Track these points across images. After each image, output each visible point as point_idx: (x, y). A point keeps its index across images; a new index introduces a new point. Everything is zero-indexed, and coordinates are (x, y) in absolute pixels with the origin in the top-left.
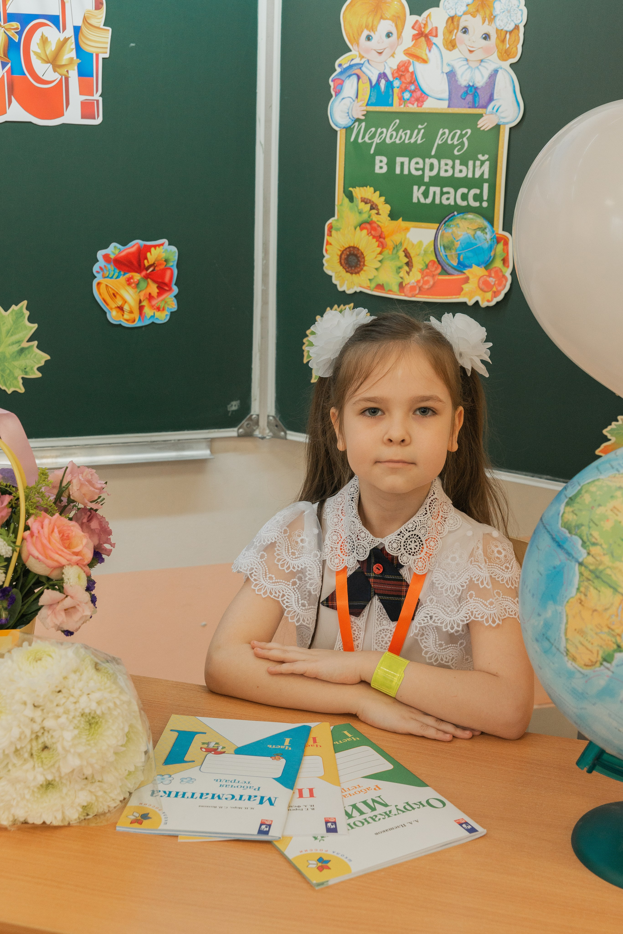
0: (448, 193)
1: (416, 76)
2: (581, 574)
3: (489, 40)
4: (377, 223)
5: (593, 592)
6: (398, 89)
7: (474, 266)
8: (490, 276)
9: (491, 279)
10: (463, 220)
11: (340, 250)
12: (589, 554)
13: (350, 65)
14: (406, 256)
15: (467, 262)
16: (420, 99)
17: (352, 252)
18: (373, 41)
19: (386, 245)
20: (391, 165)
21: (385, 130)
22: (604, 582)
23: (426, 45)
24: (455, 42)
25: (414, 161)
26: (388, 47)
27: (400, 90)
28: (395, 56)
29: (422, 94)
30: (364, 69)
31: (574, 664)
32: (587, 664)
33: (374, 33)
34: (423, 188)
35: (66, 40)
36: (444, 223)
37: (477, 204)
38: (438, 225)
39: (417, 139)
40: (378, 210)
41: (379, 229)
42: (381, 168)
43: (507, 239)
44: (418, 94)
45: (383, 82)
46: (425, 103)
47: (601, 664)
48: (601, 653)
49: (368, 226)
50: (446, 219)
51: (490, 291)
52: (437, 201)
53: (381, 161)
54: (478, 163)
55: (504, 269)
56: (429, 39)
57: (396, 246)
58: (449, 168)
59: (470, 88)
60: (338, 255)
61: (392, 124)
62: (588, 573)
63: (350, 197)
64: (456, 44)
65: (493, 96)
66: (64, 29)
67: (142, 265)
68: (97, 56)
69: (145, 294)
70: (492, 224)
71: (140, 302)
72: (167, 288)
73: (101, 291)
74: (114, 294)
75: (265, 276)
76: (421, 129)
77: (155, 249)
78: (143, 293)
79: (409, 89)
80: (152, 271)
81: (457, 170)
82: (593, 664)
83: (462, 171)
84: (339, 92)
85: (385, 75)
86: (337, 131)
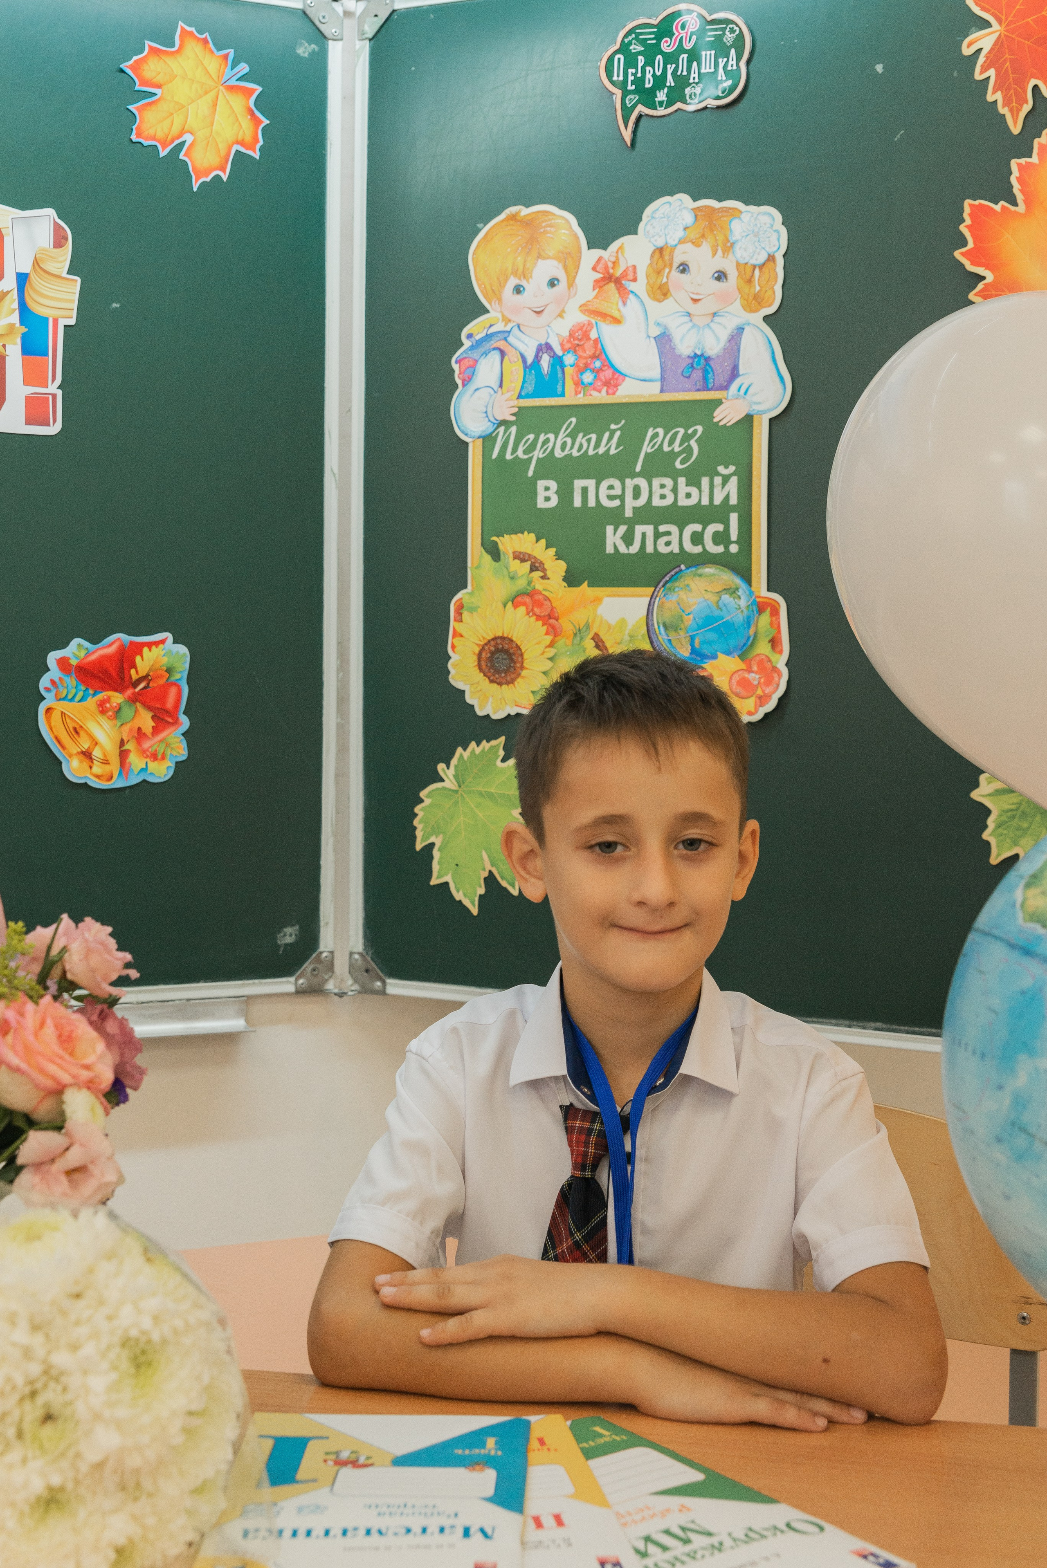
0: (668, 533)
1: (602, 344)
3: (725, 280)
4: (544, 592)
6: (573, 368)
7: (720, 655)
8: (748, 671)
9: (753, 675)
10: (697, 578)
11: (478, 645)
13: (487, 335)
15: (707, 650)
16: (612, 382)
17: (500, 646)
18: (526, 293)
19: (561, 630)
20: (565, 493)
21: (551, 436)
23: (617, 295)
24: (668, 287)
25: (604, 484)
26: (552, 302)
27: (576, 369)
28: (564, 315)
29: (614, 374)
30: (511, 339)
33: (528, 281)
34: (623, 529)
36: (664, 586)
37: (720, 549)
38: (653, 589)
39: (609, 449)
40: (544, 570)
41: (548, 603)
42: (547, 499)
43: (775, 604)
44: (608, 373)
45: (545, 360)
46: (619, 387)
49: (527, 600)
50: (667, 578)
51: (751, 696)
52: (650, 549)
54: (718, 480)
55: (775, 657)
56: (621, 285)
57: (579, 630)
58: (667, 491)
59: (696, 360)
60: (474, 653)
61: (565, 426)
63: (495, 553)
64: (669, 291)
65: (738, 370)
67: (127, 678)
68: (56, 321)
69: (131, 730)
70: (749, 581)
71: (122, 743)
72: (170, 720)
73: (53, 724)
74: (75, 729)
75: (343, 700)
76: (614, 431)
77: (150, 650)
78: (126, 728)
79: (592, 366)
80: (145, 688)
81: (682, 495)
83: (689, 496)
84: (470, 379)
85: (548, 347)
86: (467, 444)
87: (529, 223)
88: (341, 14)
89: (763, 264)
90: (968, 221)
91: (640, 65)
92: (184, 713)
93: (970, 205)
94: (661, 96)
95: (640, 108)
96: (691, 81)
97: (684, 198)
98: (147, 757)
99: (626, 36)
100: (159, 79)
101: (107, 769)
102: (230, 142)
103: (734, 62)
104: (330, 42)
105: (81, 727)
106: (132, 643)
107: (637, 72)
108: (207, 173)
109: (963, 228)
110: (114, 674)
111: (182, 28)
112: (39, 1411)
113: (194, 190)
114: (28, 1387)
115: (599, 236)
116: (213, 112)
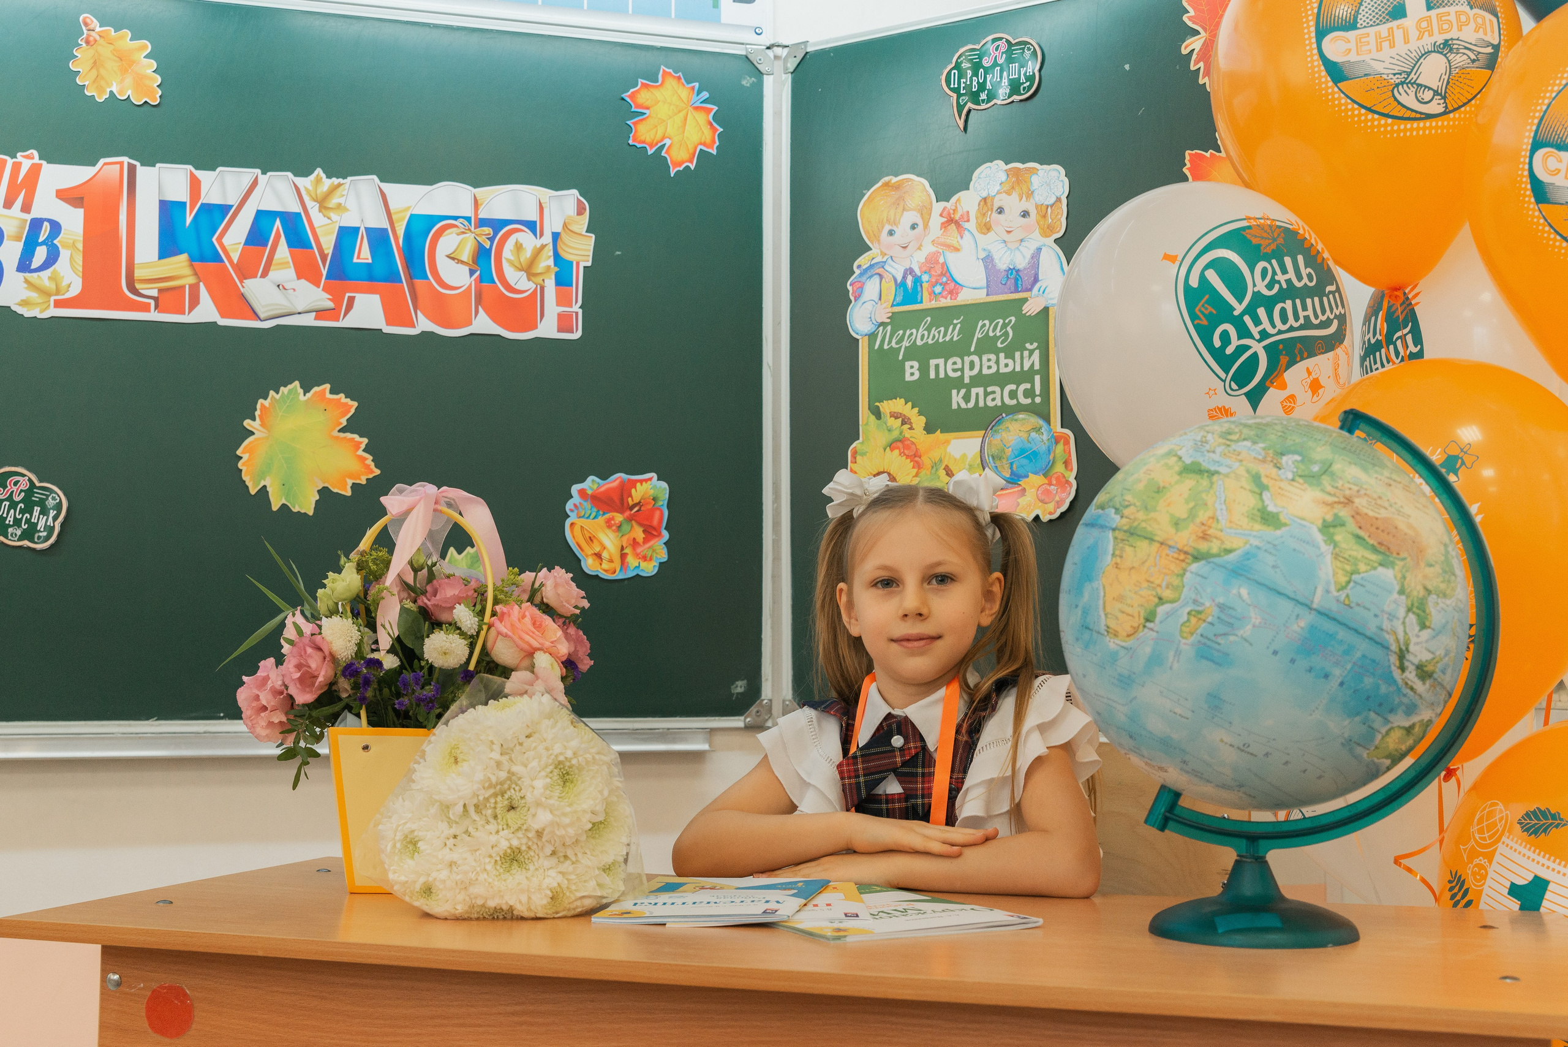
0: (994, 392)
1: (947, 266)
2: (1115, 538)
3: (1028, 217)
4: (911, 439)
5: (1128, 549)
8: (1050, 484)
9: (1052, 487)
10: (1014, 422)
12: (1122, 517)
13: (871, 265)
15: (1021, 471)
18: (896, 235)
19: (923, 465)
21: (914, 331)
22: (1138, 536)
24: (990, 224)
25: (950, 361)
26: (913, 240)
28: (922, 248)
30: (887, 267)
31: (1116, 642)
32: (1129, 633)
33: (897, 227)
34: (963, 391)
35: (543, 247)
36: (991, 429)
37: (1029, 401)
38: (984, 432)
39: (953, 336)
40: (911, 423)
41: (913, 446)
42: (912, 374)
43: (1066, 437)
45: (910, 279)
46: (959, 295)
47: (1145, 626)
48: (1142, 614)
49: (900, 445)
50: (993, 423)
51: (1052, 502)
52: (981, 404)
53: (912, 367)
54: (1026, 353)
55: (1067, 474)
57: (935, 464)
58: (992, 363)
59: (1010, 272)
61: (923, 323)
62: (1123, 533)
63: (877, 414)
64: (990, 226)
66: (542, 235)
67: (625, 504)
68: (578, 264)
69: (628, 540)
70: (1049, 422)
71: (622, 548)
72: (655, 534)
73: (575, 533)
74: (590, 538)
75: (777, 524)
76: (957, 324)
77: (642, 485)
78: (625, 538)
79: (940, 281)
80: (638, 511)
81: (1002, 365)
82: (1135, 630)
83: (1007, 365)
84: (860, 296)
85: (910, 271)
86: (858, 340)
87: (897, 187)
88: (772, 57)
89: (1054, 204)
90: (1188, 165)
91: (969, 76)
92: (665, 529)
93: (1189, 154)
94: (983, 96)
95: (970, 105)
96: (1003, 84)
97: (1000, 163)
98: (640, 558)
99: (959, 58)
100: (648, 103)
101: (612, 565)
102: (696, 144)
103: (1031, 70)
104: (765, 76)
105: (594, 536)
106: (630, 480)
107: (967, 81)
108: (680, 165)
109: (1185, 170)
110: (616, 499)
111: (664, 70)
112: (506, 802)
113: (672, 176)
114: (498, 787)
115: (944, 193)
116: (685, 124)
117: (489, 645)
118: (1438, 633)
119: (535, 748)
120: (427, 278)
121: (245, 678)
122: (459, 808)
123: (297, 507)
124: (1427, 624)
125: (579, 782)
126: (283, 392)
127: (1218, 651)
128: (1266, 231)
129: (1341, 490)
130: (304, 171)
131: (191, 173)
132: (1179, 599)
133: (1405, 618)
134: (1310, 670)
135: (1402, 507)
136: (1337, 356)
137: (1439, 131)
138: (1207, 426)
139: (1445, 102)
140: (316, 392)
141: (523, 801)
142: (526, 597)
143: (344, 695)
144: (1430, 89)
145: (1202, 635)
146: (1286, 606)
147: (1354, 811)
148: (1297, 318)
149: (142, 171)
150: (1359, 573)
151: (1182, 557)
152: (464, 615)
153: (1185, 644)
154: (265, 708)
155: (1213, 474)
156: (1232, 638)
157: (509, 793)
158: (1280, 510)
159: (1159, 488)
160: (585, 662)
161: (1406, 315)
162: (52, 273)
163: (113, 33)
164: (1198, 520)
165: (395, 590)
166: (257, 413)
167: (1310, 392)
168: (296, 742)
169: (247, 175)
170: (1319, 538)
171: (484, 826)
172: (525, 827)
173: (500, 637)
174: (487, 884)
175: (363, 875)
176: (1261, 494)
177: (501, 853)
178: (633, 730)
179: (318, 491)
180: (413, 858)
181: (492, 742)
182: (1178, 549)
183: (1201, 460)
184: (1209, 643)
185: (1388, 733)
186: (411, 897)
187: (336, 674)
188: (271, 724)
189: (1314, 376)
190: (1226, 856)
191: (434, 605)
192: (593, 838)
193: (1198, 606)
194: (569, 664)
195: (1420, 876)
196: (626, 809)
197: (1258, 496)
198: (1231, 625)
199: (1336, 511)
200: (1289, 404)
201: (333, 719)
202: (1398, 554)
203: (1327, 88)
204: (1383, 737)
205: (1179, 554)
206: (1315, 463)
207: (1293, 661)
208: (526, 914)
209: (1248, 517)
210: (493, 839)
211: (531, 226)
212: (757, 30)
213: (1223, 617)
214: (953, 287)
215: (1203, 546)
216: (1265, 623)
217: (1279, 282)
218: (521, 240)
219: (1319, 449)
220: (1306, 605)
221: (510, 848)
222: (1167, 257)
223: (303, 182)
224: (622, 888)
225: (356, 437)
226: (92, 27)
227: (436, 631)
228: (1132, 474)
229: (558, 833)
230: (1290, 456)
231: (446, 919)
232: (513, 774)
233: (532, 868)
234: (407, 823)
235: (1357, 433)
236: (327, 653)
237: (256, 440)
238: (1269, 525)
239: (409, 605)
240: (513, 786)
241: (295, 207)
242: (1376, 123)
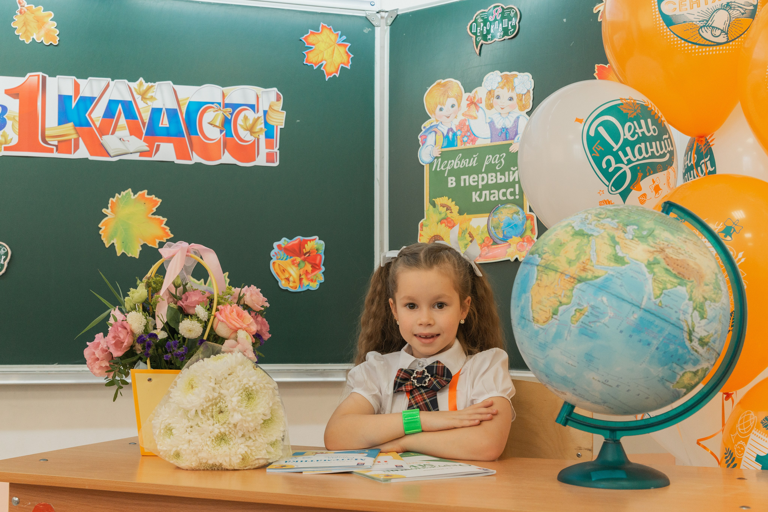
0: (494, 193)
1: (470, 127)
2: (538, 270)
3: (512, 100)
4: (451, 218)
5: (544, 276)
7: (513, 237)
8: (524, 242)
9: (525, 243)
10: (505, 209)
11: (429, 239)
12: (542, 259)
13: (430, 126)
14: (470, 237)
15: (508, 235)
18: (443, 111)
21: (453, 161)
22: (550, 269)
24: (493, 104)
25: (472, 177)
26: (452, 113)
28: (457, 117)
30: (439, 127)
31: (538, 325)
32: (545, 321)
33: (444, 106)
34: (478, 193)
35: (259, 118)
36: (493, 212)
37: (512, 198)
38: (489, 214)
40: (451, 210)
41: (452, 221)
42: (452, 184)
43: (532, 217)
45: (451, 134)
47: (552, 317)
48: (551, 311)
49: (446, 221)
50: (494, 210)
51: (524, 251)
52: (488, 199)
54: (511, 173)
55: (532, 236)
56: (476, 105)
57: (464, 231)
58: (493, 178)
59: (503, 130)
61: (458, 157)
62: (541, 268)
63: (434, 205)
64: (493, 106)
65: (517, 132)
66: (258, 112)
67: (302, 252)
68: (277, 127)
69: (303, 271)
70: (523, 209)
71: (300, 275)
72: (317, 268)
73: (275, 268)
74: (283, 270)
76: (475, 157)
77: (310, 242)
78: (302, 270)
79: (467, 135)
80: (308, 256)
81: (498, 179)
82: (548, 319)
83: (501, 179)
84: (425, 143)
85: (451, 129)
86: (424, 166)
87: (444, 85)
88: (380, 17)
89: (526, 93)
90: (597, 71)
91: (482, 26)
92: (323, 265)
93: (597, 66)
94: (489, 37)
95: (482, 41)
96: (499, 30)
97: (498, 72)
98: (309, 280)
99: (476, 16)
100: (314, 42)
101: (295, 284)
102: (339, 63)
103: (514, 23)
104: (376, 28)
105: (286, 269)
106: (304, 240)
107: (480, 29)
108: (331, 74)
109: (595, 75)
110: (297, 251)
111: (322, 25)
112: (218, 409)
113: (327, 80)
114: (214, 401)
115: (468, 89)
116: (333, 53)
117: (214, 326)
118: (711, 321)
119: (233, 381)
120: (198, 135)
121: (88, 343)
122: (193, 412)
123: (130, 254)
124: (705, 316)
125: (257, 399)
126: (123, 195)
127: (591, 330)
128: (631, 106)
129: (658, 244)
130: (133, 79)
131: (75, 80)
132: (570, 302)
133: (692, 313)
134: (640, 341)
135: (692, 253)
136: (669, 173)
137: (724, 52)
138: (589, 210)
139: (727, 36)
140: (140, 195)
141: (227, 409)
142: (236, 301)
143: (139, 352)
144: (719, 29)
145: (582, 322)
146: (627, 307)
147: (667, 416)
148: (647, 152)
149: (49, 80)
150: (667, 289)
151: (572, 280)
152: (201, 311)
153: (573, 327)
154: (98, 359)
155: (590, 236)
156: (598, 324)
157: (219, 404)
158: (625, 255)
159: (561, 243)
160: (266, 335)
161: (707, 150)
162: (3, 133)
163: (34, 8)
164: (581, 261)
165: (166, 298)
166: (109, 205)
167: (654, 192)
168: (114, 377)
169: (103, 81)
170: (645, 270)
171: (206, 421)
172: (227, 422)
173: (220, 322)
174: (208, 452)
175: (146, 446)
176: (615, 247)
177: (215, 436)
178: (306, 370)
179: (141, 246)
180: (170, 438)
181: (211, 378)
182: (570, 276)
183: (584, 228)
184: (586, 326)
185: (683, 375)
186: (169, 458)
187: (134, 341)
188: (101, 367)
189: (656, 183)
190: (599, 440)
191: (186, 305)
192: (265, 428)
193: (580, 306)
194: (257, 336)
195: (710, 451)
196: (281, 412)
197: (613, 248)
198: (597, 317)
199: (655, 256)
200: (643, 199)
201: (133, 365)
202: (689, 279)
203: (664, 29)
204: (681, 377)
205: (571, 279)
206: (645, 230)
207: (631, 336)
208: (229, 468)
209: (607, 259)
210: (211, 428)
211: (252, 107)
212: (372, 3)
213: (593, 312)
214: (474, 138)
215: (583, 275)
216: (616, 316)
217: (638, 133)
218: (247, 115)
219: (647, 223)
220: (638, 307)
221: (220, 433)
222: (578, 120)
223: (133, 85)
224: (281, 454)
225: (161, 218)
226: (23, 4)
227: (185, 319)
228: (549, 236)
229: (245, 425)
230: (631, 226)
231: (187, 470)
232: (222, 394)
233: (231, 443)
234: (166, 420)
235: (671, 213)
236: (129, 330)
237: (109, 219)
238: (618, 263)
239: (173, 305)
240: (222, 400)
241: (129, 98)
242: (690, 48)
